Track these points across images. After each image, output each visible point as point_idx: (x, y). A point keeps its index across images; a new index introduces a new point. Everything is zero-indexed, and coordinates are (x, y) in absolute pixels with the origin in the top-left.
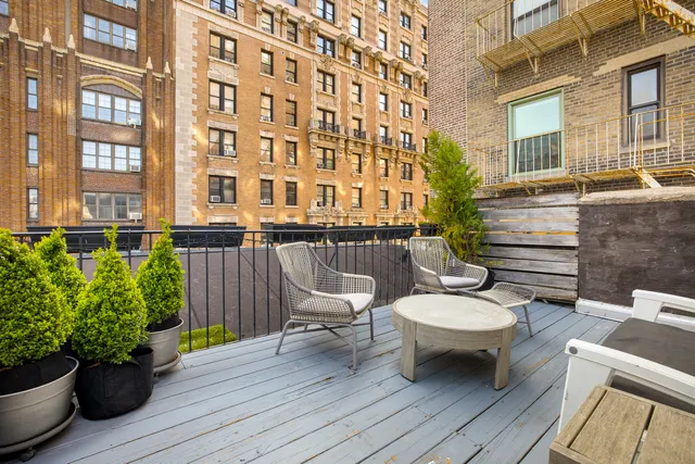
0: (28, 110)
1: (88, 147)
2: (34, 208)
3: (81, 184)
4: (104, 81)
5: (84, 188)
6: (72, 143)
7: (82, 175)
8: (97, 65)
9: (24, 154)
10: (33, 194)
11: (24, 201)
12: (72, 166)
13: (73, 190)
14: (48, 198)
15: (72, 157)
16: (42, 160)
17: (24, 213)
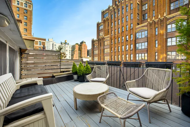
0: (156, 35)
1: (169, 40)
2: (157, 57)
3: (167, 50)
4: (173, 20)
5: (168, 51)
6: (165, 40)
7: (167, 48)
8: (172, 16)
9: (155, 45)
10: (157, 54)
11: (155, 55)
12: (165, 46)
13: (165, 52)
14: (159, 54)
15: (165, 44)
16: (158, 46)
17: (155, 58)
